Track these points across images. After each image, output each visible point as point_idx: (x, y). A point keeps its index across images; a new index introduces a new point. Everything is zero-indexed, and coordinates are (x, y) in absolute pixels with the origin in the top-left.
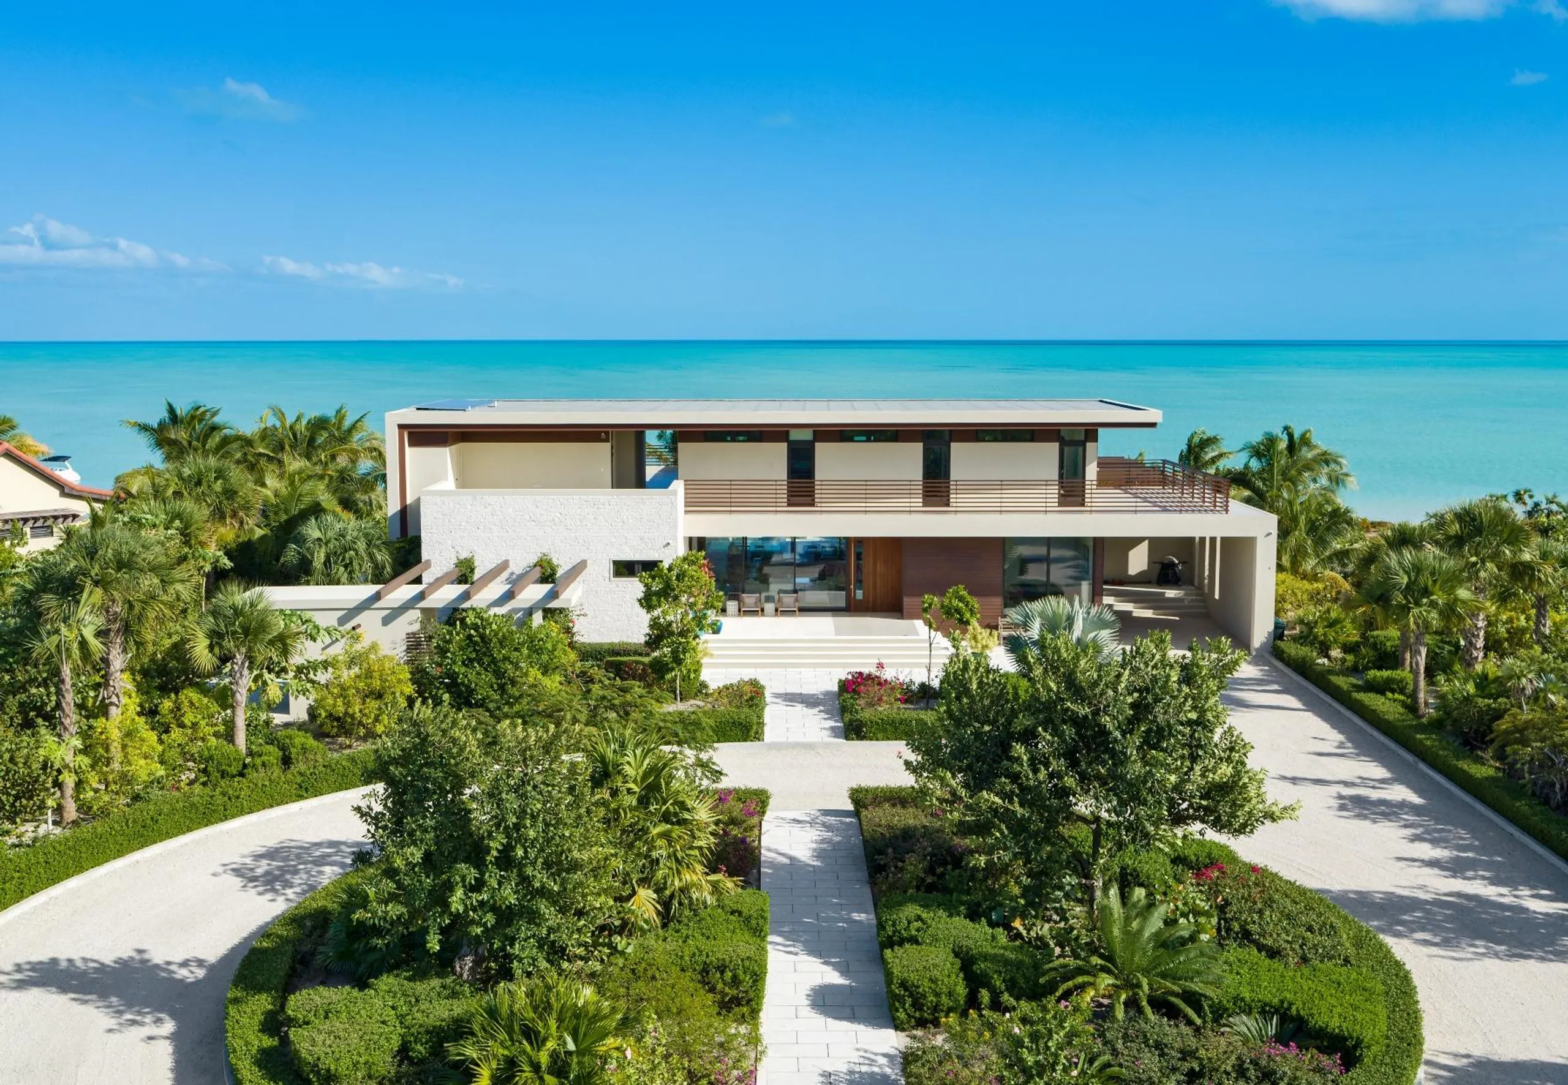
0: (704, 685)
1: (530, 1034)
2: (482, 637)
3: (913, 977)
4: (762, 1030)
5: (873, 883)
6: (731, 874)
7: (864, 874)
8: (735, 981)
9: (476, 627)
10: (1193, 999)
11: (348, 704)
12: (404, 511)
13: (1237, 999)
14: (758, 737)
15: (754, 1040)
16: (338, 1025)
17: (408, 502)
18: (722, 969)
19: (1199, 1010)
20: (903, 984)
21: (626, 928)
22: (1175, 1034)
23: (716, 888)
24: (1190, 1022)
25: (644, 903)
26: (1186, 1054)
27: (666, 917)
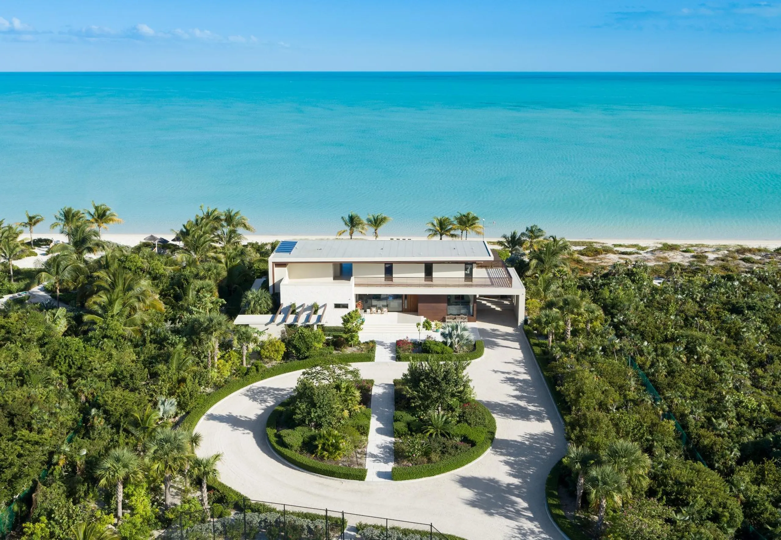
0: (360, 341)
1: (327, 439)
2: (303, 336)
3: (398, 429)
4: (369, 438)
5: (395, 406)
6: (364, 405)
7: (394, 403)
8: (364, 429)
9: (301, 333)
10: (449, 434)
11: (270, 354)
12: (274, 285)
13: (457, 433)
14: (373, 360)
15: (367, 440)
16: (291, 437)
17: (275, 282)
18: (361, 426)
19: (449, 436)
20: (396, 430)
21: (343, 418)
22: (443, 439)
23: (360, 408)
24: (447, 438)
25: (346, 413)
26: (444, 444)
27: (350, 416)
